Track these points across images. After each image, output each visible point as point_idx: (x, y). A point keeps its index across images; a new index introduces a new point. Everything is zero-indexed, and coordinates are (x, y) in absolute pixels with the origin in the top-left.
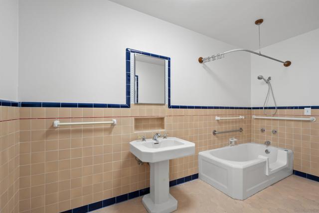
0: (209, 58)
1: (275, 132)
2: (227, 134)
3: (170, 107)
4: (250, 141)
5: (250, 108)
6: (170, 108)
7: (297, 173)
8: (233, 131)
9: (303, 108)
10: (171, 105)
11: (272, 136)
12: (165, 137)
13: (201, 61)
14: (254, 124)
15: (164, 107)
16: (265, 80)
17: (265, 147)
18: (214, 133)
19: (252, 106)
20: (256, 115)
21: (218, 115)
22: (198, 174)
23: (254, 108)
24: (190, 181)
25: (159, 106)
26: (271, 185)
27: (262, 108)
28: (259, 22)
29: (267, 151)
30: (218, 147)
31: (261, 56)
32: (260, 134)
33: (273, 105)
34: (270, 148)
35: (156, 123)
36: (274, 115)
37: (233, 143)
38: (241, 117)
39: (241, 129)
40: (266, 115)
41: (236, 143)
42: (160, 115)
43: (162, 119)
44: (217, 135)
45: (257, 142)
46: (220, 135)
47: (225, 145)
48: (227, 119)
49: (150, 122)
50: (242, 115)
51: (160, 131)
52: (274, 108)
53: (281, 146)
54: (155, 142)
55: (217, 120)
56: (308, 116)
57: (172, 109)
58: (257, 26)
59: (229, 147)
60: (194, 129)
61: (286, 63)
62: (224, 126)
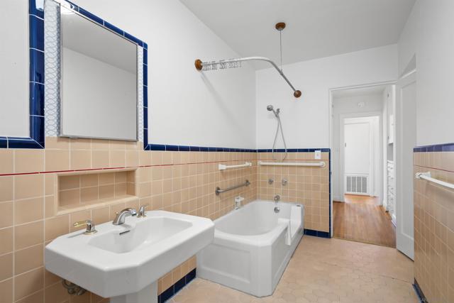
0: (214, 64)
1: (285, 183)
2: (233, 191)
3: (147, 147)
4: (255, 198)
5: (255, 151)
6: (148, 149)
7: (308, 233)
8: (238, 187)
9: (313, 150)
10: (149, 143)
11: (282, 188)
12: (141, 214)
13: (199, 66)
14: (260, 173)
15: (134, 146)
16: (274, 112)
17: (273, 205)
18: (217, 193)
19: (257, 148)
20: (264, 160)
21: (222, 162)
22: (195, 270)
23: (260, 151)
24: (184, 288)
25: (125, 146)
26: (292, 257)
27: (270, 151)
28: (281, 26)
29: (276, 210)
30: (222, 215)
31: (281, 76)
32: (268, 187)
33: (282, 147)
34: (281, 205)
35: (114, 182)
36: (284, 160)
37: (239, 204)
38: (247, 164)
39: (247, 181)
40: (275, 160)
41: (242, 204)
42: (127, 166)
43: (129, 174)
44: (221, 194)
45: (264, 199)
46: (224, 194)
47: (231, 209)
48: (232, 168)
49: (101, 183)
50: (248, 161)
51: (126, 200)
52: (283, 151)
53: (291, 201)
54: (121, 229)
55: (222, 170)
56: (318, 161)
57: (151, 152)
58: (277, 32)
59: (234, 212)
60: (189, 188)
61: (297, 93)
62: (228, 180)
